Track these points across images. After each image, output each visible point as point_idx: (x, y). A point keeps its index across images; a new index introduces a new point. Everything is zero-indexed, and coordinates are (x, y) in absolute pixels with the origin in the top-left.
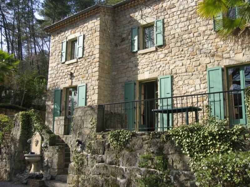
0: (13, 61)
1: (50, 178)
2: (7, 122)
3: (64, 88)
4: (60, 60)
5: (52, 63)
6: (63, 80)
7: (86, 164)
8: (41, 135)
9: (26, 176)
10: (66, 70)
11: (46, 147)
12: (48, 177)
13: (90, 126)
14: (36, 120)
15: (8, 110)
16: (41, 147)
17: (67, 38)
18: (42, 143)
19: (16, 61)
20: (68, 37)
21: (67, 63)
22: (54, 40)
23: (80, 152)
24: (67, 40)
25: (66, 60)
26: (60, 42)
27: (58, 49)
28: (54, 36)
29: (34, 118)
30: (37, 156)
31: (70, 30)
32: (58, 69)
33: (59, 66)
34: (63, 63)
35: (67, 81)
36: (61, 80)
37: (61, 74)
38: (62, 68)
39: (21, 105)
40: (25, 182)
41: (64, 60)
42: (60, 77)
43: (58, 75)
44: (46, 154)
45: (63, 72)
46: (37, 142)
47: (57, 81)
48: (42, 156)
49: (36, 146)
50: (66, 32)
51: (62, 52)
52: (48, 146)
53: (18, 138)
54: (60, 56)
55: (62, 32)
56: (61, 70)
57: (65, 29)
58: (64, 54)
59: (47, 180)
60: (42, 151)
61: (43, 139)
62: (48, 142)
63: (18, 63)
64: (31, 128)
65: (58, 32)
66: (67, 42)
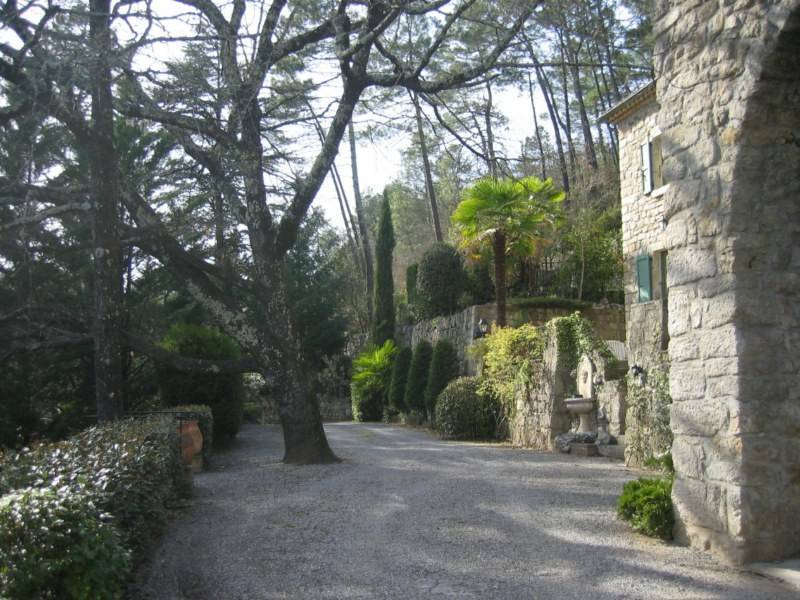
0: (551, 195)
1: (608, 440)
2: (535, 339)
3: (655, 252)
4: (641, 188)
5: (627, 195)
6: (652, 233)
7: (649, 407)
8: (592, 361)
9: (568, 438)
10: (656, 211)
11: (601, 383)
12: (606, 438)
13: (653, 339)
14: (582, 332)
15: (549, 311)
16: (593, 384)
17: (649, 134)
18: (593, 376)
19: (556, 195)
20: (651, 133)
21: (655, 193)
22: (625, 141)
23: (641, 387)
24: (651, 140)
25: (653, 187)
26: (638, 145)
27: (634, 161)
28: (624, 131)
29: (579, 328)
30: (586, 401)
31: (654, 115)
32: (640, 209)
33: (642, 201)
34: (649, 195)
35: (659, 237)
36: (648, 234)
37: (647, 221)
38: (646, 207)
39: (580, 295)
40: (566, 448)
41: (648, 188)
42: (645, 229)
43: (640, 223)
44: (601, 396)
45: (651, 216)
46: (586, 374)
47: (640, 237)
48: (595, 401)
49: (585, 382)
50: (647, 119)
51: (644, 168)
52: (604, 380)
53: (554, 369)
54: (640, 179)
55: (638, 119)
56: (646, 212)
57: (643, 113)
58: (647, 174)
59: (602, 443)
60: (594, 391)
61: (594, 369)
62: (603, 373)
63: (561, 198)
64: (574, 348)
65: (631, 119)
66: (650, 144)
